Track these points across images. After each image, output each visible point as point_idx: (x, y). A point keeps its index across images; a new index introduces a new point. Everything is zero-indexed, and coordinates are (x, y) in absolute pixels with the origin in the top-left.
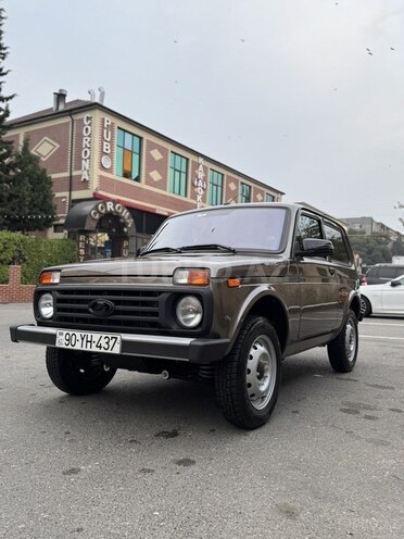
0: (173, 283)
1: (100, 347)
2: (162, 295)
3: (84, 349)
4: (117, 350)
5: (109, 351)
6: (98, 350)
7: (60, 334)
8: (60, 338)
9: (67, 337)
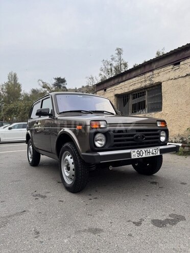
0: (157, 126)
3: (147, 156)
4: (159, 154)
6: (152, 155)
7: (133, 152)
8: (134, 154)
9: (138, 153)
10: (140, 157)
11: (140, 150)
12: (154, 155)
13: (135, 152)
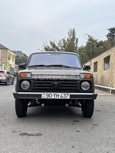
0: (80, 78)
1: (62, 97)
2: (78, 81)
3: (55, 98)
4: (68, 97)
5: (66, 98)
6: (61, 98)
7: (43, 94)
8: (44, 95)
9: (47, 95)
10: (49, 98)
11: (49, 93)
12: (63, 98)
13: (45, 94)
